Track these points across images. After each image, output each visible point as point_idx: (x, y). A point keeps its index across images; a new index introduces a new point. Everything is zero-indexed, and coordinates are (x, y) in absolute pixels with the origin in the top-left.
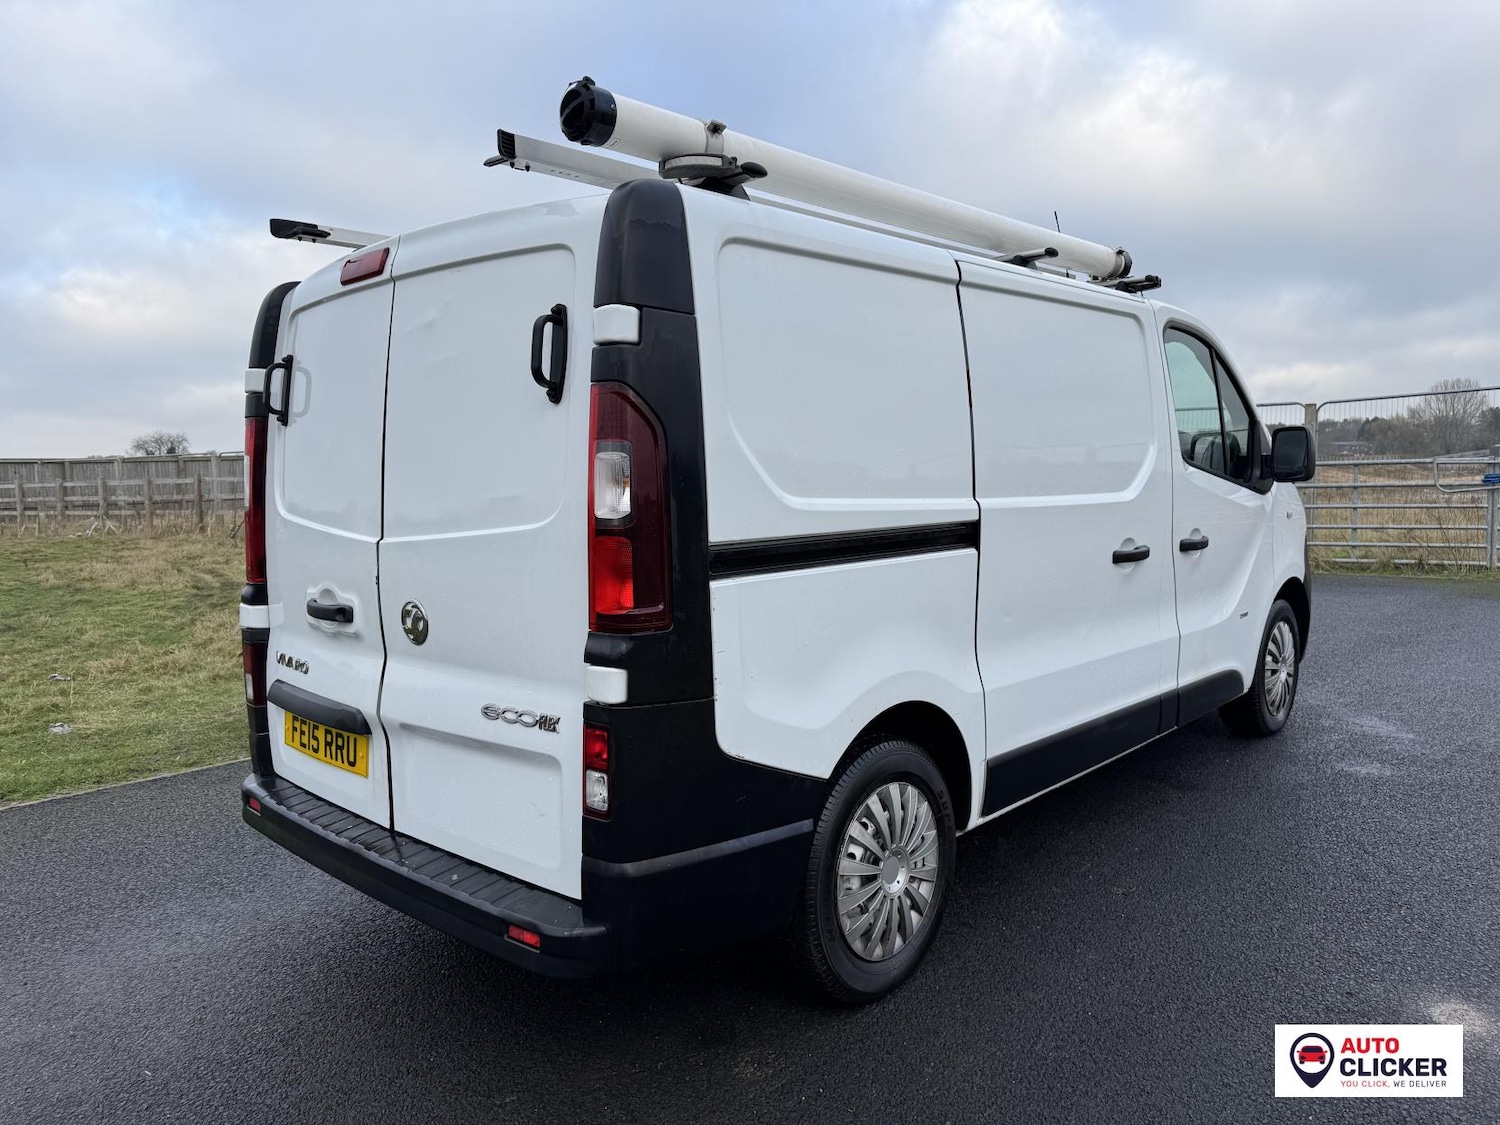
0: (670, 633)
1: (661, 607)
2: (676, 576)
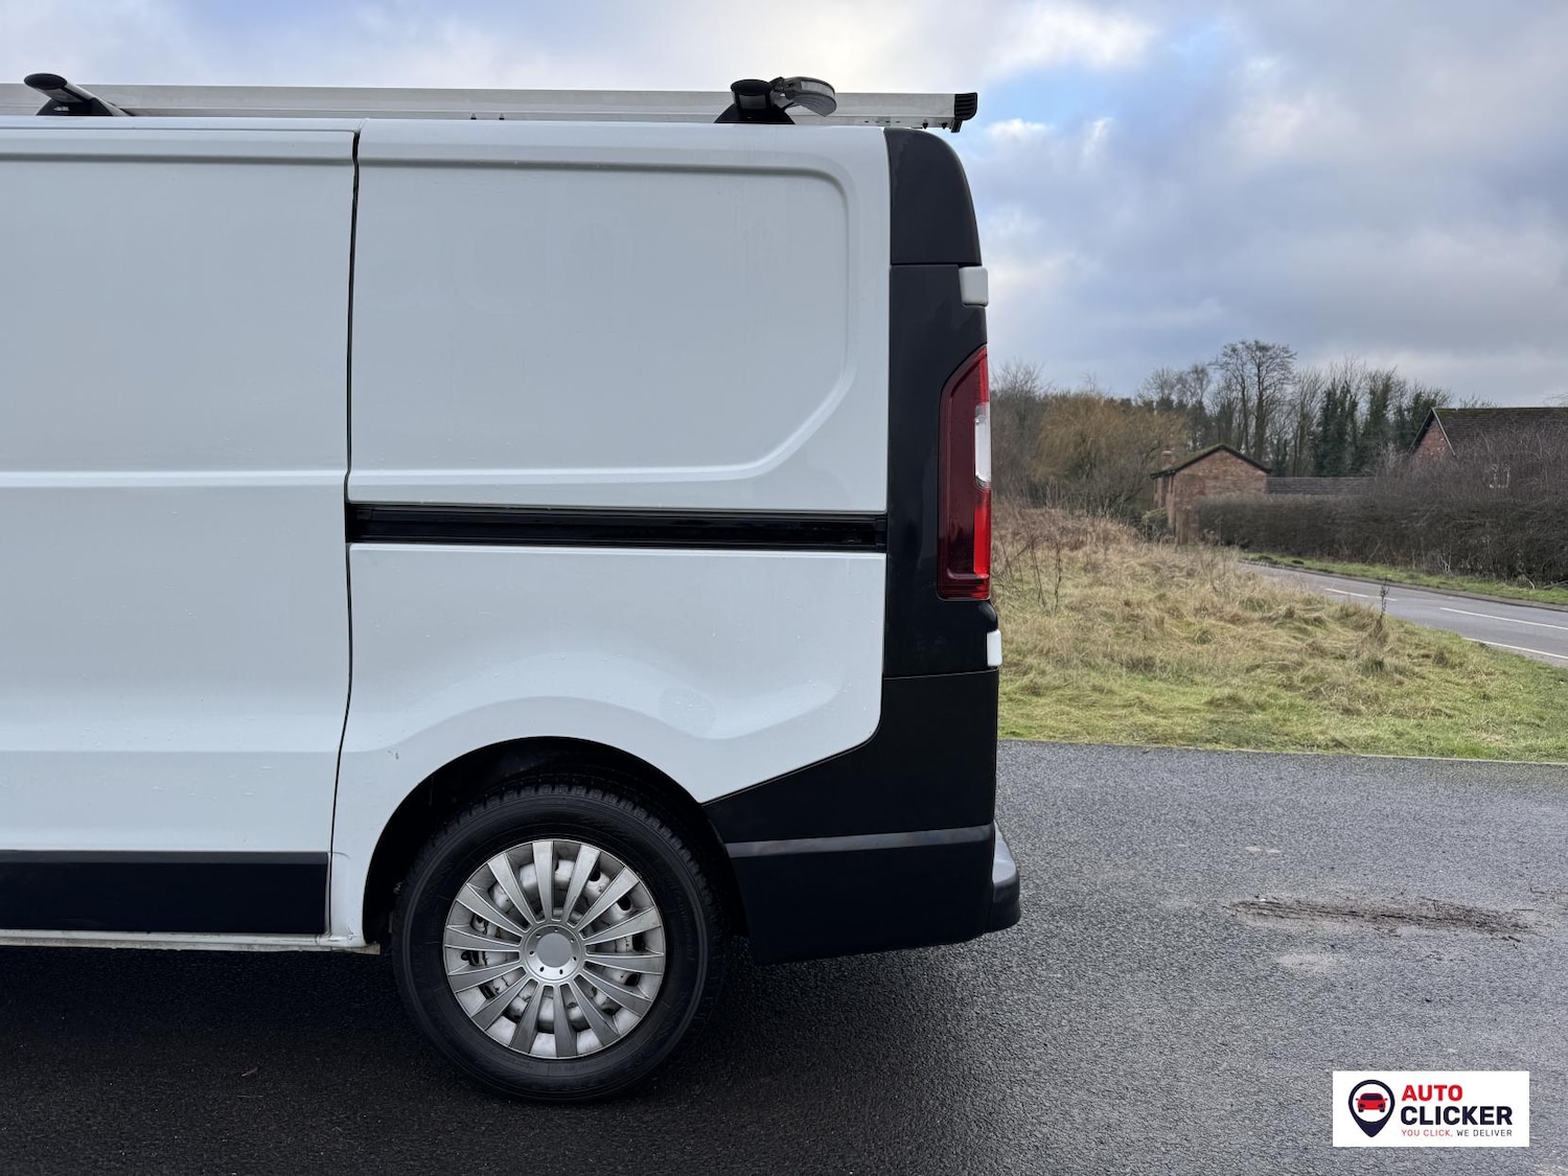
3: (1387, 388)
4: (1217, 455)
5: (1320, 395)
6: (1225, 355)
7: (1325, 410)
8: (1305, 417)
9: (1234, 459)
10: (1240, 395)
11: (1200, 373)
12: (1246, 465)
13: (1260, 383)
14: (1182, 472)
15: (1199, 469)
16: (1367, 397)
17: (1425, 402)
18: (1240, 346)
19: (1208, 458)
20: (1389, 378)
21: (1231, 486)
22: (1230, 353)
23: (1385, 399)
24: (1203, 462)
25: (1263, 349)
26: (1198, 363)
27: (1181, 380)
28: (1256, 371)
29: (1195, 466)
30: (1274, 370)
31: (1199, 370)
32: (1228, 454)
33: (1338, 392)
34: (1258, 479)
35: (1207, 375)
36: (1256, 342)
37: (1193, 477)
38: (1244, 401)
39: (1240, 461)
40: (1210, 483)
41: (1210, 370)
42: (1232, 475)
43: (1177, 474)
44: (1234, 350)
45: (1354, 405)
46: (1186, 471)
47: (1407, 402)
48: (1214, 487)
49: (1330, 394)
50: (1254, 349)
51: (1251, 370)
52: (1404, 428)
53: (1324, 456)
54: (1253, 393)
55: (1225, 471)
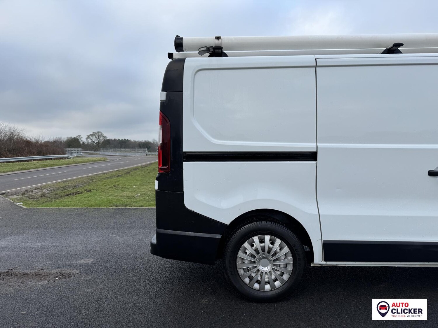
0: (170, 174)
1: (167, 167)
2: (172, 159)
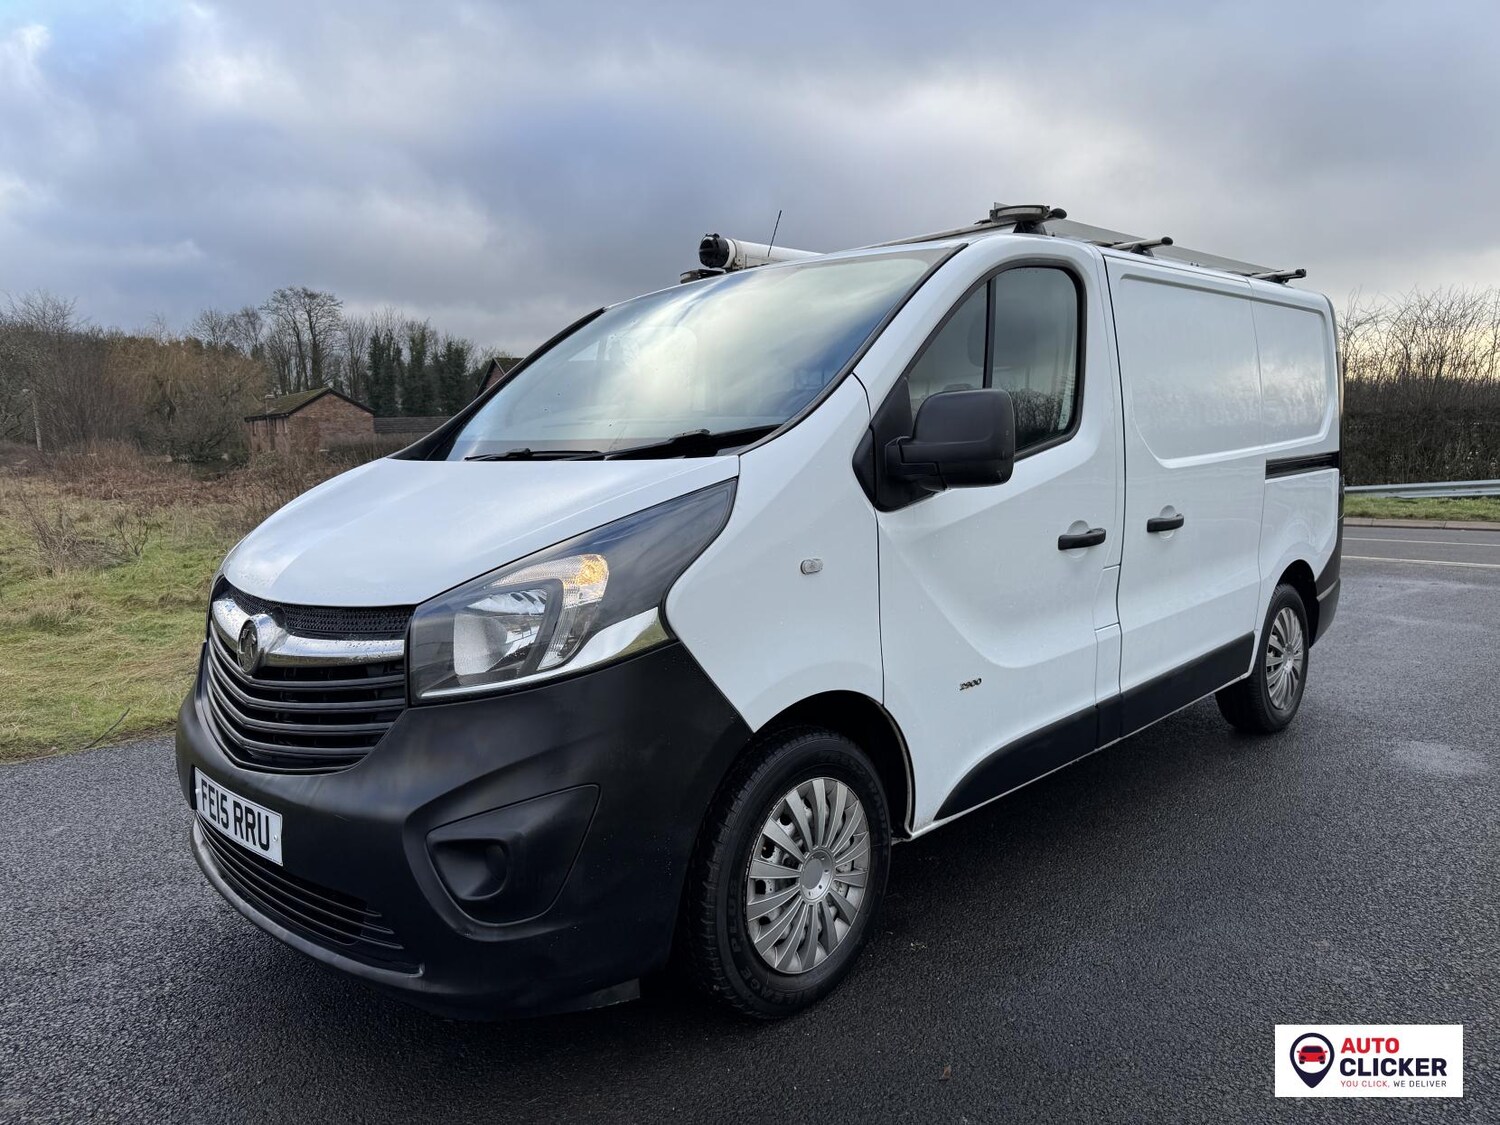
3: (423, 338)
4: (326, 398)
5: (367, 342)
6: (275, 300)
7: (372, 355)
8: (355, 362)
9: (342, 402)
10: (294, 339)
11: (251, 317)
12: (353, 407)
13: (312, 328)
14: (295, 415)
15: (311, 412)
16: (409, 344)
17: (457, 350)
18: (288, 292)
19: (318, 401)
20: (424, 329)
21: (342, 427)
22: (279, 298)
23: (423, 347)
24: (313, 405)
25: (312, 296)
26: (249, 307)
27: (232, 322)
28: (306, 316)
29: (306, 409)
30: (322, 317)
31: (250, 313)
32: (335, 397)
33: (381, 339)
34: (366, 420)
35: (258, 318)
36: (304, 290)
37: (306, 420)
38: (300, 344)
39: (347, 404)
40: (323, 425)
41: (263, 315)
42: (343, 417)
43: (291, 417)
44: (284, 296)
45: (399, 352)
46: (299, 414)
47: (441, 350)
48: (327, 429)
49: (375, 340)
50: (303, 295)
51: (301, 316)
52: (443, 372)
53: (378, 397)
54: (306, 337)
55: (336, 413)
